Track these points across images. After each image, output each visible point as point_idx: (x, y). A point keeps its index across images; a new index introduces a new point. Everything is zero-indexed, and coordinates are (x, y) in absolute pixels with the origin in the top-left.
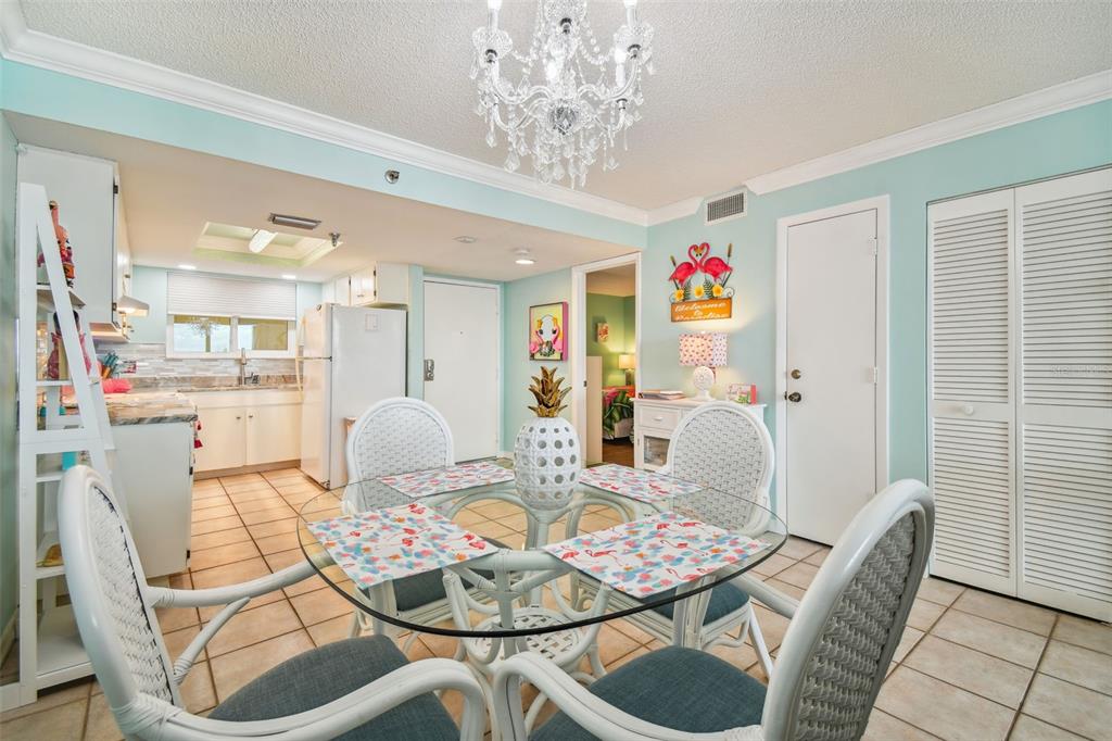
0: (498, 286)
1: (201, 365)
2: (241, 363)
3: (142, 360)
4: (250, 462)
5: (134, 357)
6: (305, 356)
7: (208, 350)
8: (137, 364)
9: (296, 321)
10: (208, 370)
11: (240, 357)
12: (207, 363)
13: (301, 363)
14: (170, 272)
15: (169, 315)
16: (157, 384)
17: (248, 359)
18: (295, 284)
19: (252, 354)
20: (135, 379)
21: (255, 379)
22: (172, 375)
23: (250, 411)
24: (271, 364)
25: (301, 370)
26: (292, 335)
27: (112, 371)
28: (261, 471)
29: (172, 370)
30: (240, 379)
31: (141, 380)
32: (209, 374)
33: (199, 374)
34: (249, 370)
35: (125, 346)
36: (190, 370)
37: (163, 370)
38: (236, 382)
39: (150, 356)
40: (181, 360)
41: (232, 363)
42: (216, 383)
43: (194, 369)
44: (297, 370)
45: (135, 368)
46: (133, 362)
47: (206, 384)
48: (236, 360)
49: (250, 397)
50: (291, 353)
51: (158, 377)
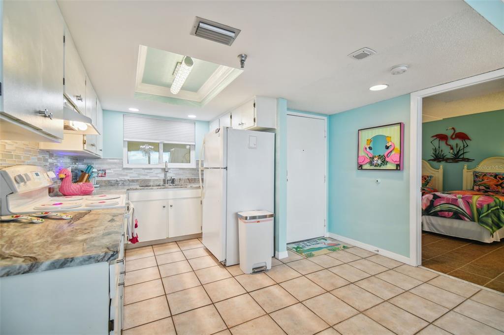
0: (326, 118)
1: (143, 172)
2: (165, 171)
3: (110, 169)
4: (172, 235)
5: (104, 167)
6: (204, 166)
7: (149, 163)
8: (107, 171)
9: (195, 145)
10: (146, 175)
11: (164, 167)
12: (146, 171)
13: (202, 171)
14: (125, 114)
15: (124, 141)
16: (118, 184)
17: (170, 169)
18: (194, 122)
19: (170, 165)
20: (105, 181)
21: (173, 181)
22: (127, 178)
23: (171, 202)
24: (181, 172)
25: (202, 174)
26: (193, 153)
27: (89, 176)
28: (177, 241)
29: (127, 175)
30: (164, 181)
31: (109, 181)
32: (147, 178)
33: (142, 177)
34: (170, 175)
35: (100, 160)
36: (137, 175)
37: (121, 175)
38: (162, 183)
39: (113, 166)
40: (131, 169)
41: (160, 171)
42: (151, 184)
43: (139, 174)
44: (200, 175)
45: (105, 174)
46: (104, 170)
47: (145, 185)
48: (162, 169)
49: (171, 193)
50: (192, 165)
51: (118, 180)
